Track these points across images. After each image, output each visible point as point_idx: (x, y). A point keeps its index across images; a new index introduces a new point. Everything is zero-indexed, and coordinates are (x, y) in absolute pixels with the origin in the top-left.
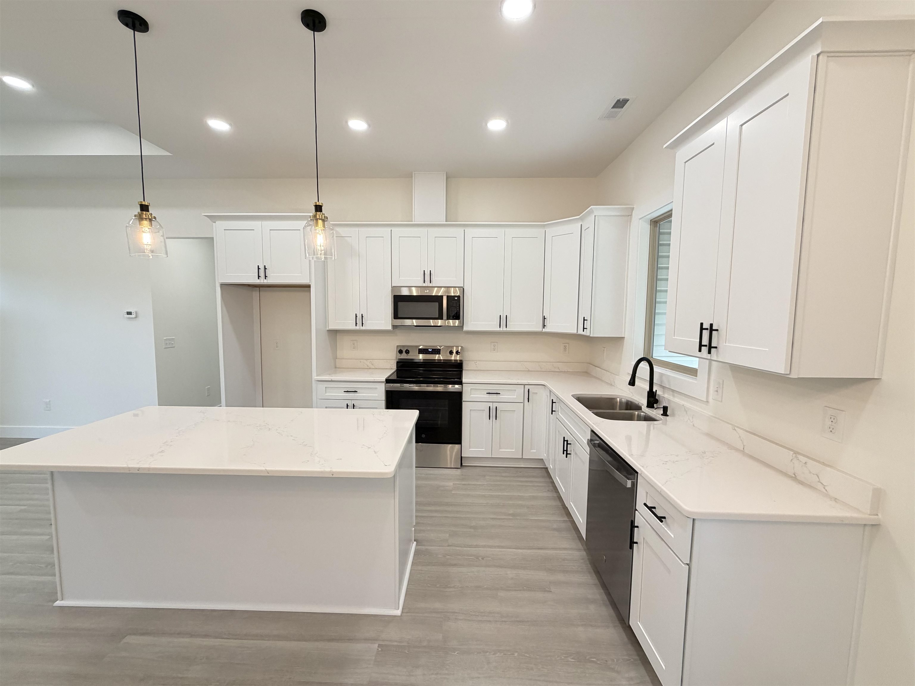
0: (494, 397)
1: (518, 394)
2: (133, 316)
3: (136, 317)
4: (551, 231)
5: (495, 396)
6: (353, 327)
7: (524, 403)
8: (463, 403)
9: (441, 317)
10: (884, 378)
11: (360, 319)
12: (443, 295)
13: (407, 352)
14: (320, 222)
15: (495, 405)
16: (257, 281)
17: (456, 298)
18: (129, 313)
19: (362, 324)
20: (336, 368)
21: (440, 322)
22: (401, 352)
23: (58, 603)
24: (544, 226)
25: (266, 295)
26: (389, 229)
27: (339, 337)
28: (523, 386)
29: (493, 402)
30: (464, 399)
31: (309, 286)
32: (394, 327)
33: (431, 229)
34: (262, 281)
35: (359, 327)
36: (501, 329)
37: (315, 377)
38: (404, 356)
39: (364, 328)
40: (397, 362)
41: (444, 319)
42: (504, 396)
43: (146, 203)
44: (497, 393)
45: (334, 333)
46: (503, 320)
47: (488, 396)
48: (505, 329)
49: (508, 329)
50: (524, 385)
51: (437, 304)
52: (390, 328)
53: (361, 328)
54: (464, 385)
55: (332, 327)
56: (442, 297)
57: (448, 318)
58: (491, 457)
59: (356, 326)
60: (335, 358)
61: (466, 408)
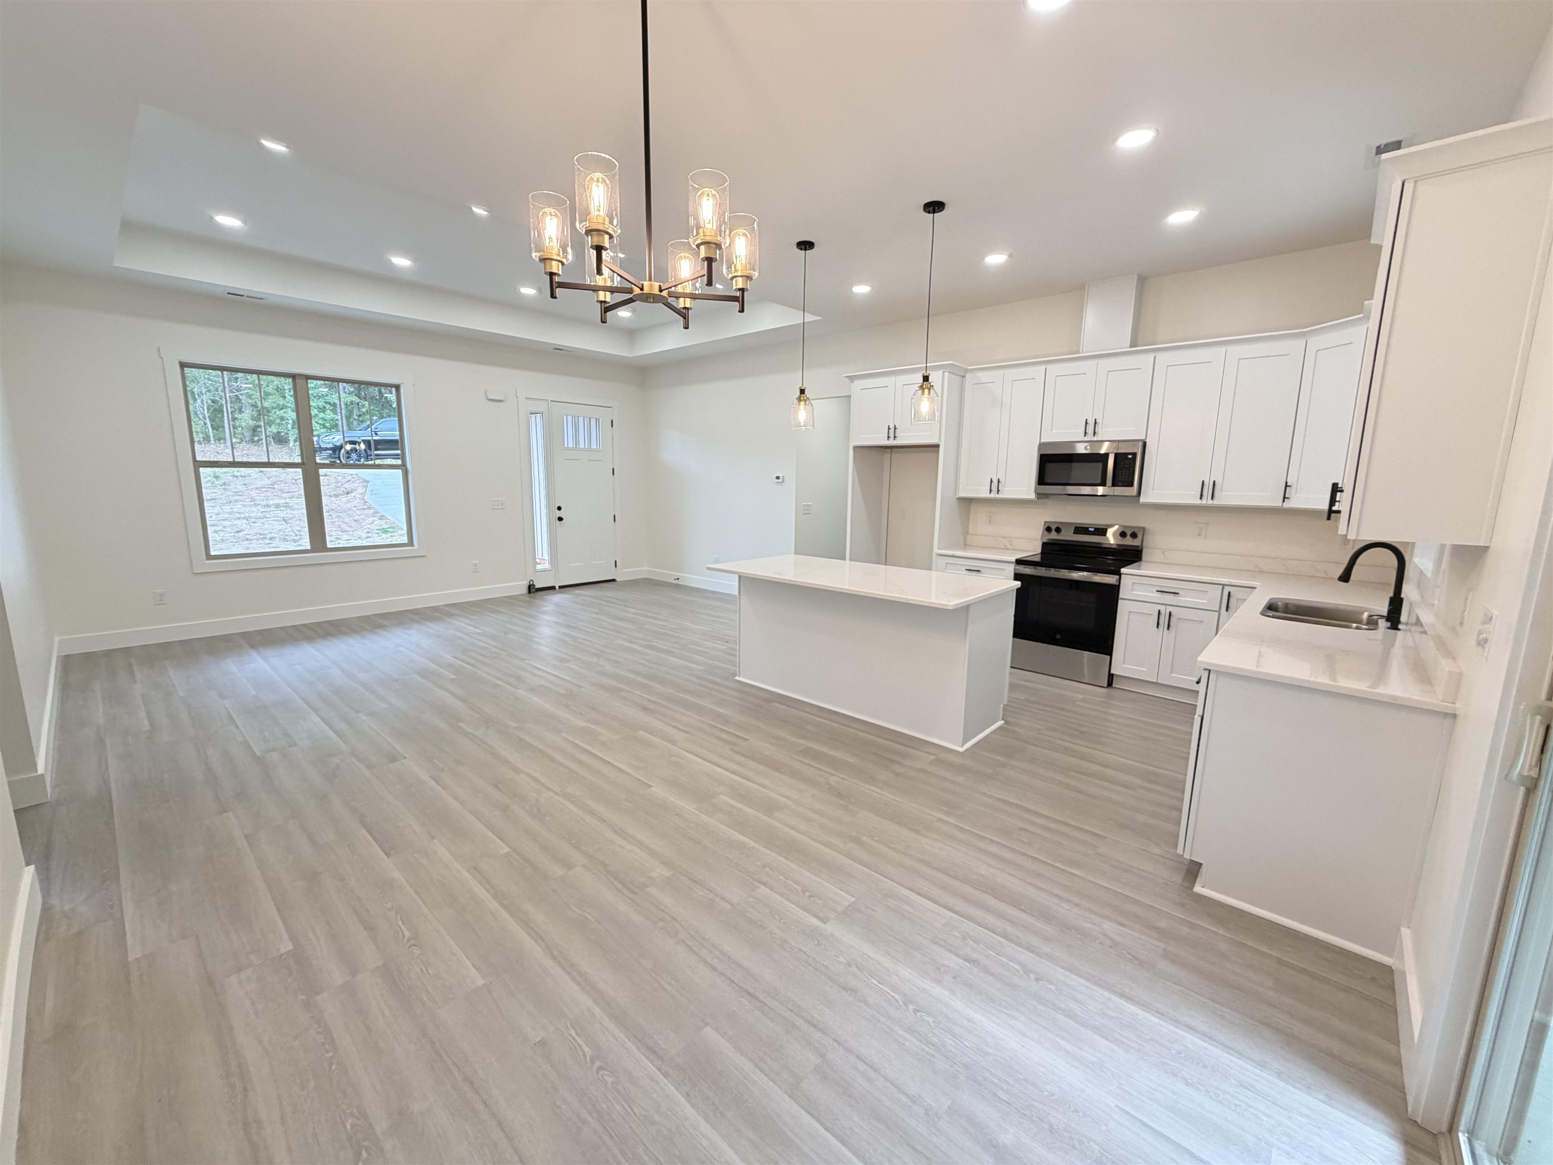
0: (1168, 598)
1: (1213, 597)
2: (781, 480)
3: (783, 482)
4: (1315, 342)
5: (1171, 596)
6: (987, 495)
7: (1219, 612)
8: (1120, 602)
9: (1103, 484)
10: (1492, 545)
11: (996, 485)
12: (1108, 452)
13: (1058, 530)
14: (926, 391)
15: (1169, 609)
16: (887, 443)
17: (1130, 456)
18: (778, 478)
19: (998, 491)
20: (966, 546)
21: (1100, 490)
22: (1049, 529)
23: (737, 678)
24: (1304, 334)
25: (896, 456)
26: (1043, 367)
27: (973, 507)
28: (1221, 586)
29: (1166, 605)
30: (1121, 596)
31: (937, 446)
32: (1040, 495)
33: (1102, 362)
34: (892, 442)
35: (994, 495)
36: (1204, 502)
37: (936, 550)
38: (1054, 536)
39: (1000, 496)
40: (1044, 544)
41: (1107, 485)
42: (1185, 599)
43: (804, 388)
44: (1175, 593)
45: (967, 503)
46: (1210, 489)
47: (1159, 594)
48: (1210, 502)
49: (1216, 502)
50: (1223, 585)
51: (1100, 465)
52: (1032, 496)
53: (997, 496)
54: (1123, 576)
55: (963, 494)
56: (1106, 456)
57: (1114, 485)
58: (1155, 681)
59: (990, 493)
60: (966, 532)
61: (1123, 608)
